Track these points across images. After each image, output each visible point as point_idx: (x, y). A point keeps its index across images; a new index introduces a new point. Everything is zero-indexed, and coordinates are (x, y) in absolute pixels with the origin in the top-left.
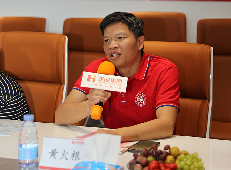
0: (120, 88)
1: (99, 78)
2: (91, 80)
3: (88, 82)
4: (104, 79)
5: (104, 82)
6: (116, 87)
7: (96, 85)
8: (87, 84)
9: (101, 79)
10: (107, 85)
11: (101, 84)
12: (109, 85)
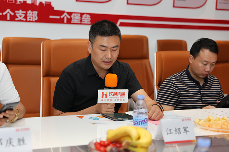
0: (124, 100)
1: (110, 94)
2: (104, 96)
3: (102, 99)
4: (113, 94)
5: (113, 96)
6: (121, 100)
7: (108, 100)
8: (102, 100)
9: (111, 94)
10: (115, 98)
11: (111, 99)
12: (117, 99)
